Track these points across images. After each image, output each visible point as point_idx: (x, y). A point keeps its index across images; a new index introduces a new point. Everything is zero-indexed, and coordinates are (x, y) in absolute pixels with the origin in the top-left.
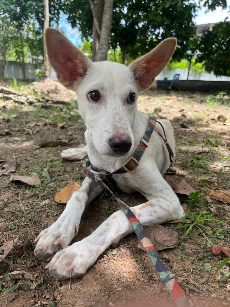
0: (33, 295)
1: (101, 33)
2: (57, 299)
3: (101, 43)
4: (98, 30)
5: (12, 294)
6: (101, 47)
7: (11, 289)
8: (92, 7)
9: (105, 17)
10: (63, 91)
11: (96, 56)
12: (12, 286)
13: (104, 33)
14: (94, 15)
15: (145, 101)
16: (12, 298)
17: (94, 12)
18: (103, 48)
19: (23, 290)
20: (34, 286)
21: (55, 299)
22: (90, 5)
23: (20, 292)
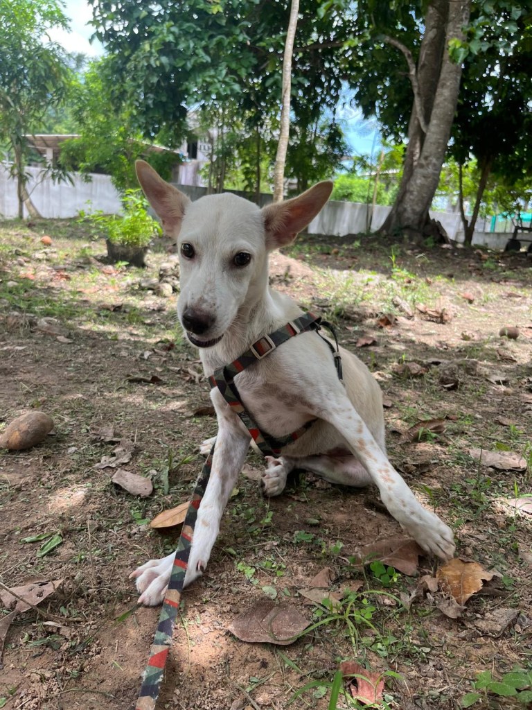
0: (60, 657)
1: (428, 128)
2: (85, 670)
3: (425, 154)
4: (422, 124)
5: (38, 649)
6: (423, 162)
7: (38, 643)
8: (413, 72)
9: (442, 94)
10: (299, 278)
11: (412, 182)
12: (41, 639)
13: (435, 130)
14: (416, 91)
15: (500, 300)
16: (35, 654)
17: (415, 84)
18: (428, 164)
19: (52, 647)
20: (66, 646)
21: (82, 670)
22: (408, 70)
23: (48, 649)
